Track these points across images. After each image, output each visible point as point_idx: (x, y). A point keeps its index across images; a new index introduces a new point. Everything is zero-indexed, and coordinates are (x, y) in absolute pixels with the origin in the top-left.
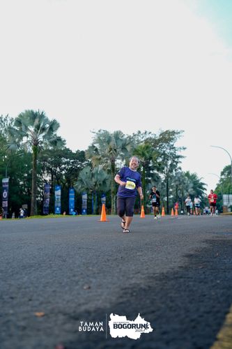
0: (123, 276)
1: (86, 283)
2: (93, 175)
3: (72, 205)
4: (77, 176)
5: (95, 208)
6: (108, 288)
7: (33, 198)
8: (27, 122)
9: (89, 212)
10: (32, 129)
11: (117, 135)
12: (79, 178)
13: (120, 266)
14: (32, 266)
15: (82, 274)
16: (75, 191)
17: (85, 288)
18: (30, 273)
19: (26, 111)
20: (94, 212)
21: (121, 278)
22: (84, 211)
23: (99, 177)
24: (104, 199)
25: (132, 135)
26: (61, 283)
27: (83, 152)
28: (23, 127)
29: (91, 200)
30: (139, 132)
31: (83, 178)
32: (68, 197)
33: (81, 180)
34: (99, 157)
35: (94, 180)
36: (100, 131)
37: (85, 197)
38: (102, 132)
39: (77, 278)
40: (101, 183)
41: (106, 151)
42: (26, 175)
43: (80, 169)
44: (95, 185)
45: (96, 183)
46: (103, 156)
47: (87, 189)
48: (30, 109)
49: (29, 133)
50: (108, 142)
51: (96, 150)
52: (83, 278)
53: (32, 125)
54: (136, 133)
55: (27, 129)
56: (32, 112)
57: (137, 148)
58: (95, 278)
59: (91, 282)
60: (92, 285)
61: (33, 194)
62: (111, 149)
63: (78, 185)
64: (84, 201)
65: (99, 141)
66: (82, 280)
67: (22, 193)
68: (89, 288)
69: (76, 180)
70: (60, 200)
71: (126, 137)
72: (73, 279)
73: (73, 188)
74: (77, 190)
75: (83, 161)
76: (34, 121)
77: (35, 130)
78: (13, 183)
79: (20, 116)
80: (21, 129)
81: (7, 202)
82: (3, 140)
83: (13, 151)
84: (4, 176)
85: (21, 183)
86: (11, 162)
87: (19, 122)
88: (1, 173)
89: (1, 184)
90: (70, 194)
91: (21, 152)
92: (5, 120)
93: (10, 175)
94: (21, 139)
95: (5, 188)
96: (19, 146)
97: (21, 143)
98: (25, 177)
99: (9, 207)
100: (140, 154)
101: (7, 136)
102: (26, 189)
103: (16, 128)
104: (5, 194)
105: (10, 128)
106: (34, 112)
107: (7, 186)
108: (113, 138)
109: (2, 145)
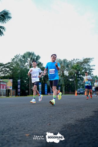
0: (65, 120)
1: (49, 122)
3: (46, 91)
6: (58, 125)
7: (30, 88)
8: (27, 57)
11: (65, 61)
13: (64, 116)
14: (27, 115)
15: (47, 119)
16: (47, 85)
17: (48, 124)
18: (26, 118)
19: (27, 52)
24: (60, 88)
25: (71, 61)
26: (38, 123)
28: (26, 59)
30: (74, 59)
32: (44, 87)
39: (45, 121)
49: (28, 61)
50: (61, 64)
53: (29, 58)
54: (73, 60)
55: (27, 59)
56: (29, 52)
57: (73, 66)
58: (53, 120)
59: (51, 122)
60: (51, 123)
61: (30, 86)
62: (62, 67)
66: (47, 121)
67: (25, 86)
68: (50, 125)
69: (48, 80)
70: (41, 89)
71: (68, 61)
72: (43, 121)
73: (46, 83)
76: (30, 56)
77: (30, 60)
78: (22, 82)
79: (24, 54)
80: (25, 60)
81: (20, 89)
82: (18, 64)
83: (22, 69)
84: (19, 79)
85: (25, 82)
86: (21, 73)
87: (24, 57)
88: (17, 78)
89: (17, 82)
90: (45, 86)
91: (25, 69)
92: (18, 56)
93: (21, 78)
94: (25, 63)
95: (19, 84)
96: (24, 66)
97: (25, 65)
98: (27, 79)
99: (20, 92)
100: (74, 69)
101: (19, 63)
102: (27, 84)
103: (23, 59)
104: (19, 86)
105: (20, 59)
106: (30, 52)
107: (20, 83)
108: (63, 62)
109: (17, 67)
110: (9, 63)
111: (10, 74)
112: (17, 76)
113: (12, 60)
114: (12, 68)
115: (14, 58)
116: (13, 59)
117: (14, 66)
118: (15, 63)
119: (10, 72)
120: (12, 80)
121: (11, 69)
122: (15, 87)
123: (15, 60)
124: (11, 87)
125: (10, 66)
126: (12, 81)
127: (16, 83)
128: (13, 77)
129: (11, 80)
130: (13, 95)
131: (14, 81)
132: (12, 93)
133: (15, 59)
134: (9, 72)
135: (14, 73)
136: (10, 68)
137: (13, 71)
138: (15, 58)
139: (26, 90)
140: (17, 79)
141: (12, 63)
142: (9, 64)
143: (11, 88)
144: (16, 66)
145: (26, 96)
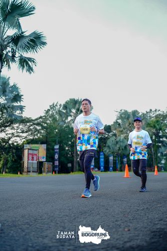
0: (151, 222)
1: (126, 226)
2: (117, 142)
3: (102, 164)
4: (105, 143)
5: (119, 166)
6: (141, 231)
7: (75, 159)
8: (71, 107)
9: (115, 169)
10: (74, 111)
11: (135, 113)
12: (107, 145)
13: (147, 215)
14: (85, 212)
15: (121, 220)
16: (104, 154)
17: (126, 230)
18: (86, 218)
19: (70, 99)
20: (119, 169)
21: (150, 224)
22: (111, 168)
23: (121, 144)
24: (125, 160)
25: (145, 113)
26: (109, 226)
27: (109, 126)
28: (68, 110)
29: (116, 160)
30: (151, 110)
31: (110, 145)
32: (99, 158)
33: (109, 146)
34: (121, 129)
35: (118, 146)
36: (121, 110)
37: (111, 158)
38: (123, 111)
39: (118, 223)
40: (123, 148)
41: (127, 125)
42: (70, 143)
43: (107, 138)
44: (119, 150)
45: (119, 148)
46: (124, 129)
47: (113, 152)
48: (73, 98)
49: (72, 114)
50: (128, 119)
51: (119, 124)
52: (123, 223)
53: (74, 108)
54: (148, 111)
55: (71, 111)
56: (74, 99)
57: (149, 122)
58: (131, 223)
59: (129, 226)
60: (130, 228)
61: (75, 157)
62: (130, 124)
63: (106, 150)
64: (110, 161)
65: (121, 117)
66: (122, 224)
67: (67, 155)
68: (129, 230)
69: (105, 146)
71: (140, 114)
72: (116, 223)
73: (102, 152)
74: (106, 153)
75: (109, 132)
76: (75, 106)
77: (76, 112)
78: (61, 149)
79: (66, 102)
80: (67, 112)
81: (57, 162)
82: (54, 119)
83: (61, 126)
84: (56, 144)
85: (67, 148)
86: (60, 134)
87: (65, 107)
88: (54, 142)
89: (53, 149)
90: (101, 156)
91: (66, 127)
92: (56, 105)
93: (60, 143)
94: (67, 118)
95: (56, 152)
96: (65, 123)
97: (66, 121)
98: (69, 144)
99: (59, 165)
100: (152, 127)
101: (57, 117)
102: (70, 153)
103: (63, 111)
104: (56, 156)
105: (59, 111)
106: (76, 99)
107: (58, 151)
108: (131, 115)
109: (54, 123)
110: (41, 117)
111: (42, 136)
112: (53, 138)
113: (45, 112)
114: (45, 125)
115: (49, 108)
116: (46, 110)
117: (48, 122)
118: (50, 117)
119: (42, 131)
120: (46, 145)
121: (43, 128)
122: (50, 158)
123: (50, 113)
124: (43, 158)
125: (43, 122)
126: (46, 148)
127: (52, 151)
128: (47, 141)
129: (44, 146)
130: (48, 172)
131: (49, 147)
132: (47, 169)
133: (50, 110)
134: (41, 133)
135: (48, 134)
136: (42, 126)
137: (46, 131)
138: (51, 108)
139: (68, 163)
140: (53, 144)
141: (46, 117)
142: (41, 120)
143: (44, 160)
144: (51, 122)
145: (69, 173)
